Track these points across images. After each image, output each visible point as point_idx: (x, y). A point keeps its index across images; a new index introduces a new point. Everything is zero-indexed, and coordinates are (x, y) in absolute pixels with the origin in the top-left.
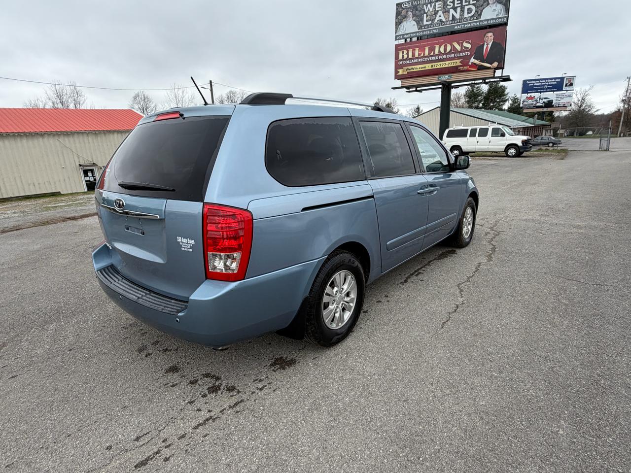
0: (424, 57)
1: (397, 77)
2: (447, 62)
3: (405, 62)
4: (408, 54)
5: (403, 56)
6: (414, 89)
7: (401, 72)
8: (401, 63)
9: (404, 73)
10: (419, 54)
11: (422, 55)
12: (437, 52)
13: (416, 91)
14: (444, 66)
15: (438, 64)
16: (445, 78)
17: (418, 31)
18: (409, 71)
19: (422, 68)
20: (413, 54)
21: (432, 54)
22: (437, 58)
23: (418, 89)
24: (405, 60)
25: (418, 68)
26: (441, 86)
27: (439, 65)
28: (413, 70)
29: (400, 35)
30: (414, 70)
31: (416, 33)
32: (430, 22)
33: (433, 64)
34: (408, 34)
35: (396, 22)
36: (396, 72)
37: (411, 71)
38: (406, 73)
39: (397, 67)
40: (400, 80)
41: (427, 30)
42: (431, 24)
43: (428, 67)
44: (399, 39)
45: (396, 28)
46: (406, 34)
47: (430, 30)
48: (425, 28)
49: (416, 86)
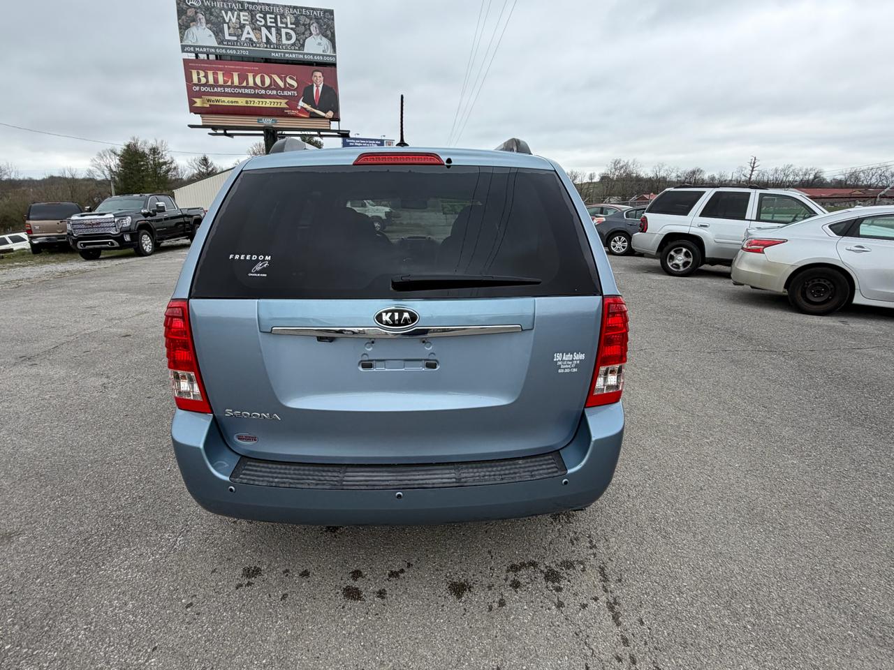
0: (232, 86)
1: (194, 110)
2: (268, 101)
3: (203, 89)
4: (206, 76)
5: (199, 80)
6: (222, 132)
7: (199, 103)
8: (197, 88)
9: (205, 105)
10: (225, 82)
11: (229, 83)
12: (251, 83)
13: (226, 134)
14: (264, 105)
15: (256, 100)
16: (267, 121)
17: (217, 45)
18: (212, 103)
19: (232, 102)
20: (216, 80)
21: (244, 84)
22: (252, 91)
23: (228, 132)
24: (204, 85)
25: (226, 101)
26: (262, 132)
27: (256, 103)
28: (218, 103)
29: (190, 46)
30: (220, 104)
31: (215, 48)
32: (235, 38)
33: (249, 99)
34: (203, 47)
35: (179, 24)
36: (191, 103)
37: (215, 103)
38: (208, 106)
39: (192, 95)
40: (199, 115)
41: (233, 49)
42: (237, 41)
43: (241, 102)
44: (187, 52)
45: (180, 33)
46: (200, 47)
47: (236, 50)
48: (228, 45)
49: (225, 128)
